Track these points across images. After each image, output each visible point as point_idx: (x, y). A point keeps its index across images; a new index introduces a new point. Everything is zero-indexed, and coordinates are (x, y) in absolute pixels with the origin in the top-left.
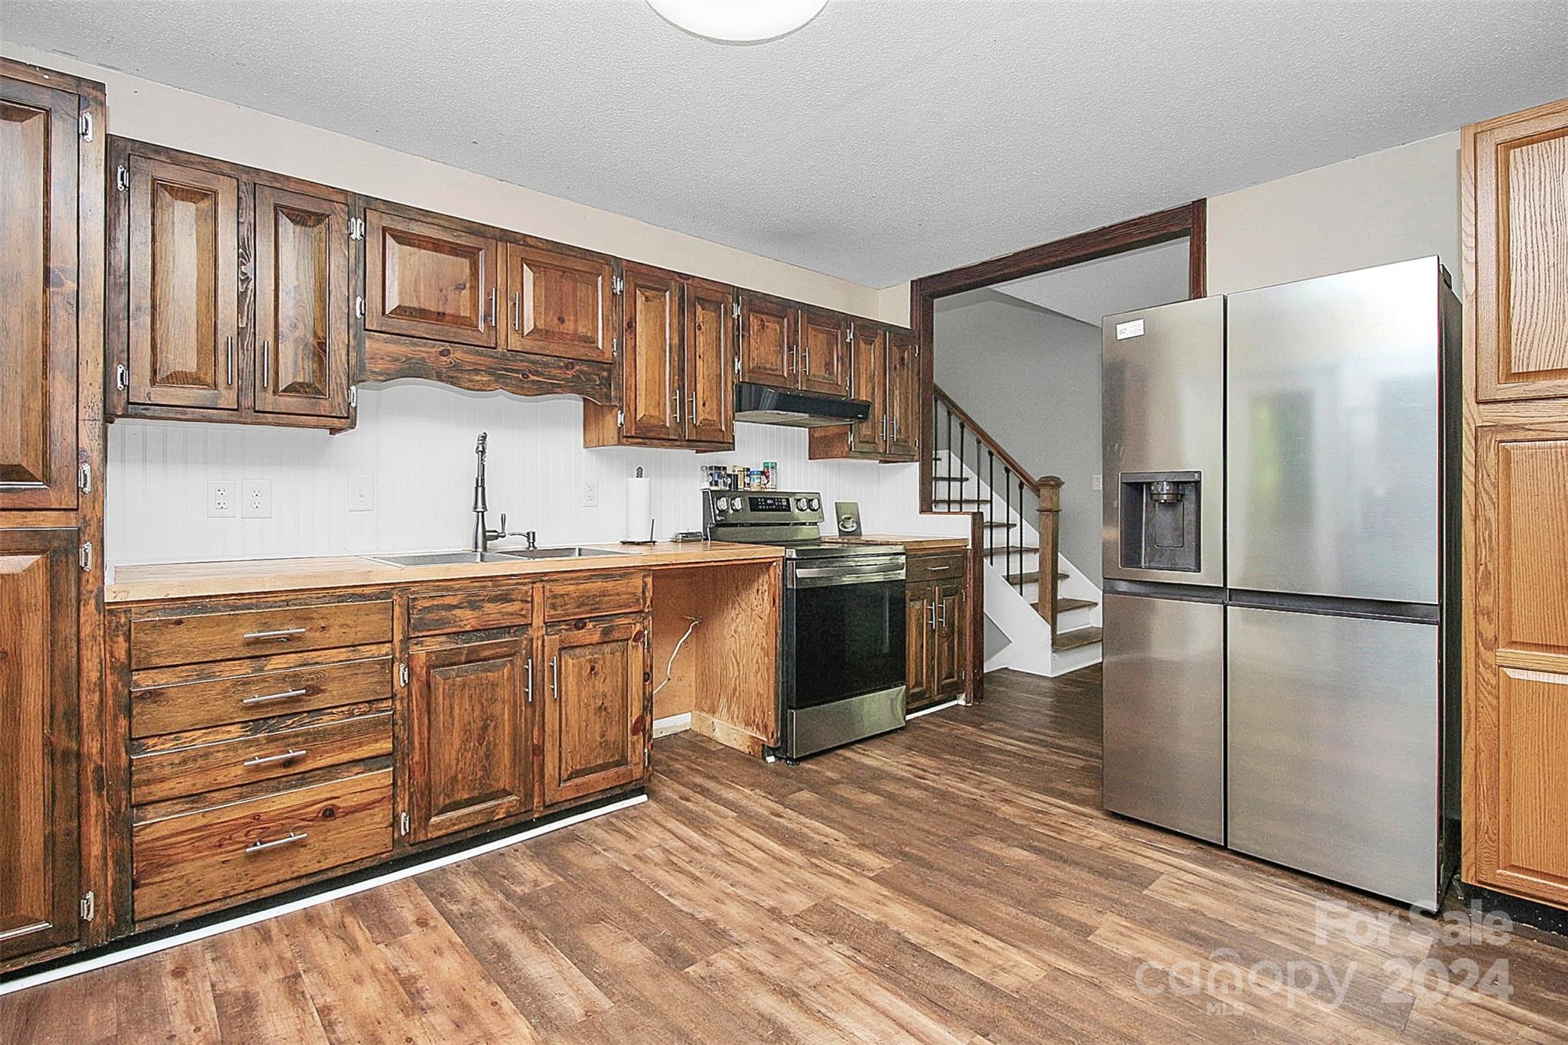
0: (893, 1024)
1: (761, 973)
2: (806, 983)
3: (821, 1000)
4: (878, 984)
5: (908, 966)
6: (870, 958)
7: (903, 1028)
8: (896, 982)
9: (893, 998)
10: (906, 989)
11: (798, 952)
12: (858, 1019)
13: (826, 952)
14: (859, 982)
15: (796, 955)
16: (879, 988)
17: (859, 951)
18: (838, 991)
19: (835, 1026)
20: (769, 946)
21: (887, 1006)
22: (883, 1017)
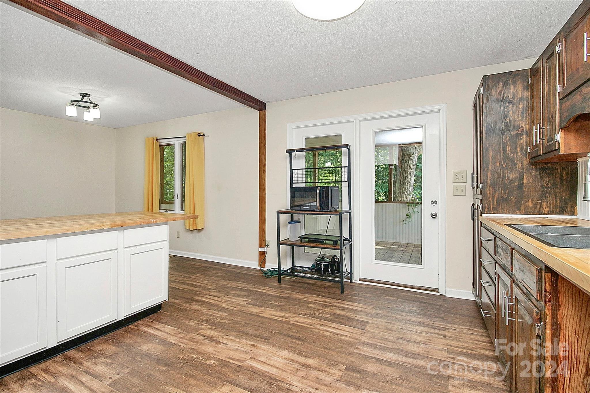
0: (269, 363)
1: (319, 371)
2: (302, 371)
3: (293, 366)
4: (276, 376)
5: (266, 386)
6: (282, 387)
7: (265, 363)
8: (269, 378)
9: (269, 371)
10: (266, 376)
11: (312, 383)
12: (280, 362)
13: (301, 385)
14: (284, 375)
15: (312, 381)
16: (276, 374)
17: (288, 389)
18: (289, 370)
19: (286, 359)
20: (326, 383)
21: (271, 368)
22: (272, 365)
